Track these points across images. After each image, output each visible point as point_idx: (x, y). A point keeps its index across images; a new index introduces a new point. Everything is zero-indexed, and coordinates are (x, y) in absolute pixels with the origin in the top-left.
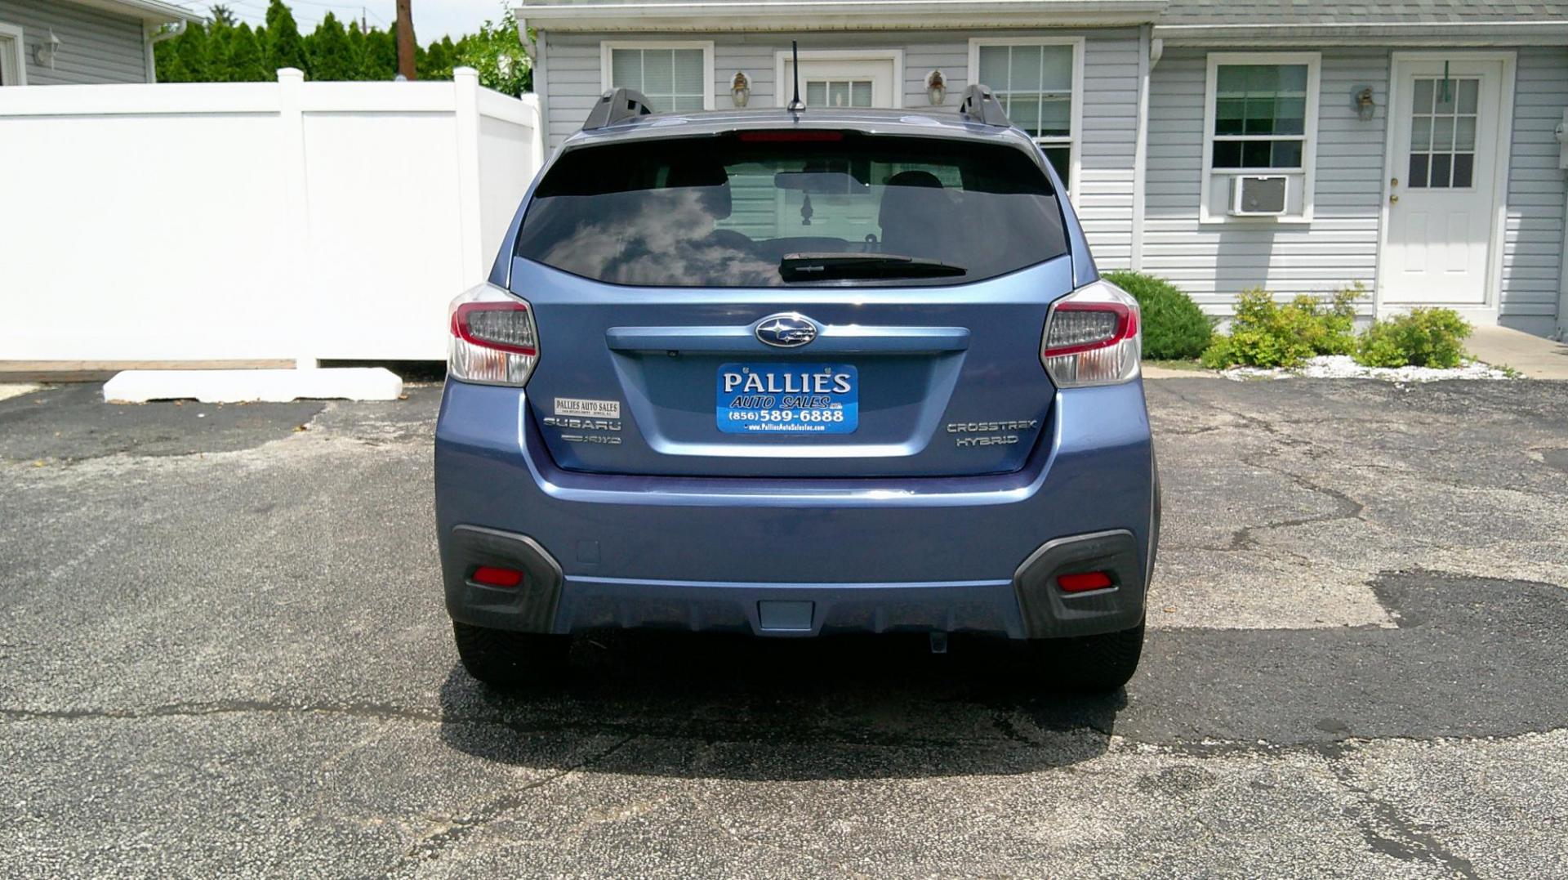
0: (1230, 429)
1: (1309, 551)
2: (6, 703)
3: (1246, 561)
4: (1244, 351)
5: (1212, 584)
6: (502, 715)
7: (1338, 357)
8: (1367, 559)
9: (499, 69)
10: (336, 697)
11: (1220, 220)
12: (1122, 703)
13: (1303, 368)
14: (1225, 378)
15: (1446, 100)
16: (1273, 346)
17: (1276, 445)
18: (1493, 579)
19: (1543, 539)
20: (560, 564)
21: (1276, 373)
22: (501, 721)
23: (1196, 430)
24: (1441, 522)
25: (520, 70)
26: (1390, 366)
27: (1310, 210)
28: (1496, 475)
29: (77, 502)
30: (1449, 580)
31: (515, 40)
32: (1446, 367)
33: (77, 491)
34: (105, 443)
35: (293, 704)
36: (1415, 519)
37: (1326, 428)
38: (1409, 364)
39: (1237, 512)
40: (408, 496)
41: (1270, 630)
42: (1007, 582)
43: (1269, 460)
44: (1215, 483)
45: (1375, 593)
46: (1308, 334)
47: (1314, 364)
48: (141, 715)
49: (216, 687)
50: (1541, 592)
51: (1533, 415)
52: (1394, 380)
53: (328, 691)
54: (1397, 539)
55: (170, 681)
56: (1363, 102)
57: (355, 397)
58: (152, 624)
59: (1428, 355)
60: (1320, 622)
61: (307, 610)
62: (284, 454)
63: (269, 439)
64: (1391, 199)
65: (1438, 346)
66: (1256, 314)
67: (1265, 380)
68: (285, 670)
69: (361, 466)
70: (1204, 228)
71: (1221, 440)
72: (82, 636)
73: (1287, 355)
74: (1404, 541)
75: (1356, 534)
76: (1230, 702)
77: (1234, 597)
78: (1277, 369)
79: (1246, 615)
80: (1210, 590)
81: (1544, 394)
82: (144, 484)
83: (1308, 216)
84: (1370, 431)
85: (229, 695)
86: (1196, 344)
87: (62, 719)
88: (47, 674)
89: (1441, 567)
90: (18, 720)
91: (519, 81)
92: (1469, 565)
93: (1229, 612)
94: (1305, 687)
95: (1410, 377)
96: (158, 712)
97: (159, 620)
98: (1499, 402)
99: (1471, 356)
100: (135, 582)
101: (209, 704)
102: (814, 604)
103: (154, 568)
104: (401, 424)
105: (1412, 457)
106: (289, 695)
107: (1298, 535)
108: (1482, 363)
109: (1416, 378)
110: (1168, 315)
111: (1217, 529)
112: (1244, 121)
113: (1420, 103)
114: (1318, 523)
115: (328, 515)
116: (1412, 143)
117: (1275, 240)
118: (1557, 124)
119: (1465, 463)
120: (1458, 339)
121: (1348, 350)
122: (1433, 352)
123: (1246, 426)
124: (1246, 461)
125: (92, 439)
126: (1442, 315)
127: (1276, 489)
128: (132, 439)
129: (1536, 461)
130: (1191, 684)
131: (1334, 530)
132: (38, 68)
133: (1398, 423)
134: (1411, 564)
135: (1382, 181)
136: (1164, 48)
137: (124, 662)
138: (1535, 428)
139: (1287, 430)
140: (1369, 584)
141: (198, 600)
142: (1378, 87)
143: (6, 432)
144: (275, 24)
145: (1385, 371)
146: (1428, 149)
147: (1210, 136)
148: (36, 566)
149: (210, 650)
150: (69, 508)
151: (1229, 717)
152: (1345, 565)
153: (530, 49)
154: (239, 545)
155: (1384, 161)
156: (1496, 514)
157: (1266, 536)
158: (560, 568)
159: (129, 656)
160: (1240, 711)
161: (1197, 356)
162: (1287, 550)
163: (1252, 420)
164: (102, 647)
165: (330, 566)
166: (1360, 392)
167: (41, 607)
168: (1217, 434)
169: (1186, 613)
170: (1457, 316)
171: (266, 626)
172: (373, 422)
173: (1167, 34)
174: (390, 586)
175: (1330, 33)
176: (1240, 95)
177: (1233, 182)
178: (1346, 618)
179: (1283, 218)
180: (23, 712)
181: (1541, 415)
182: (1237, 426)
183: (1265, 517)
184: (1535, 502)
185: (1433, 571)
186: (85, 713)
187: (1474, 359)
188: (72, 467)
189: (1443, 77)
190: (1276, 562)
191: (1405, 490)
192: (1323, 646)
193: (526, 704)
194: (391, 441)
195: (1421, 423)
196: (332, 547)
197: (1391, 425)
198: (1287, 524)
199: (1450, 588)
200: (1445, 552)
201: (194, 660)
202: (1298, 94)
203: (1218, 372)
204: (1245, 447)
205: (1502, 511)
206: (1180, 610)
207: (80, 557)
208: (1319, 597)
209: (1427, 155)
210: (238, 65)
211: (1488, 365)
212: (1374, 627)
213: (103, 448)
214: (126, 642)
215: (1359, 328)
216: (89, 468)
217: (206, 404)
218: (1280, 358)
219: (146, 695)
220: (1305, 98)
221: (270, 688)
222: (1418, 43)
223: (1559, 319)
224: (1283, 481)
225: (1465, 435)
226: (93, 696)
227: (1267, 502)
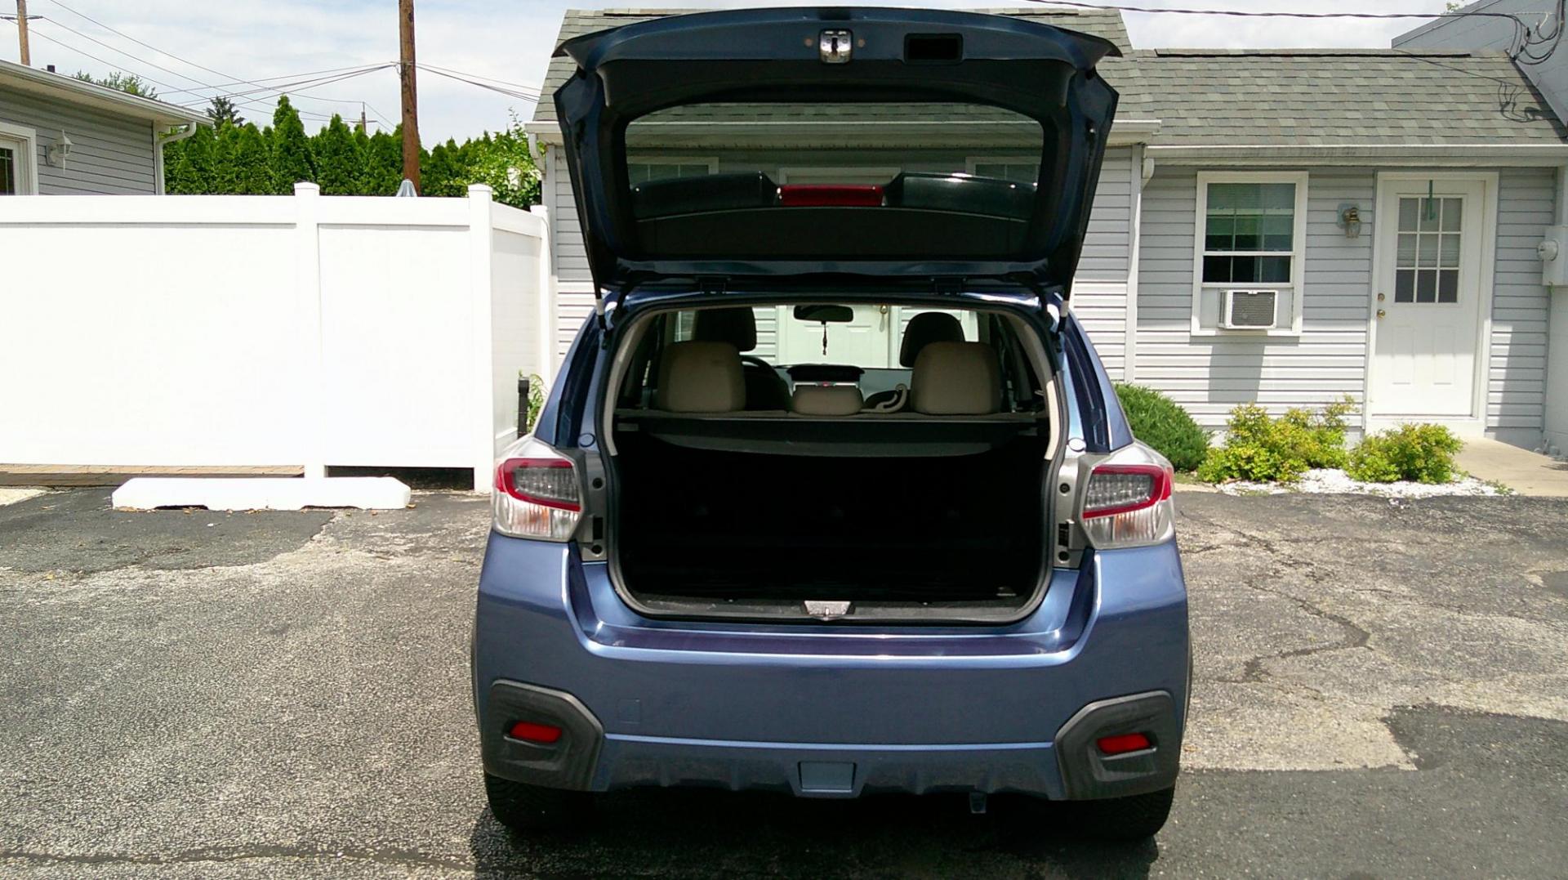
0: (1232, 548)
1: (1322, 684)
2: (28, 847)
3: (1260, 695)
4: (1239, 466)
5: (1228, 720)
6: (531, 863)
7: (1331, 470)
8: (1379, 693)
9: (509, 181)
10: (363, 842)
11: (1212, 332)
12: (1153, 854)
13: (1298, 482)
14: (1221, 493)
15: (1431, 218)
16: (1268, 460)
17: (1279, 566)
18: (1506, 715)
19: (1550, 672)
20: (600, 722)
21: (1271, 488)
22: (529, 870)
23: (1198, 549)
24: (1449, 652)
25: (529, 182)
26: (1383, 482)
27: (1299, 321)
28: (1499, 601)
29: (91, 620)
30: (1462, 716)
31: (525, 152)
32: (1438, 483)
33: (90, 608)
34: (116, 554)
35: (319, 849)
36: (1422, 649)
37: (1325, 548)
38: (1402, 479)
39: (1247, 640)
40: (422, 616)
41: (1291, 772)
42: (1048, 745)
43: (1273, 583)
44: (1222, 608)
45: (1391, 731)
46: (1301, 450)
47: (1308, 479)
48: (166, 861)
49: (241, 829)
50: (1555, 731)
51: (1529, 535)
52: (1388, 496)
53: (354, 835)
54: (1406, 671)
55: (194, 822)
56: (1350, 219)
57: (364, 506)
58: (173, 757)
59: (1420, 470)
60: (1339, 762)
61: (328, 743)
62: (295, 569)
63: (280, 551)
64: (1378, 313)
65: (1429, 462)
66: (1250, 428)
67: (1260, 496)
68: (309, 812)
69: (374, 582)
70: (1196, 340)
71: (1224, 561)
72: (103, 771)
73: (1283, 470)
74: (1415, 673)
75: (1366, 665)
76: (1259, 852)
77: (1252, 735)
78: (1273, 483)
79: (1266, 755)
80: (1228, 727)
81: (1537, 512)
82: (158, 601)
83: (1298, 328)
84: (1369, 551)
85: (255, 838)
86: (1192, 458)
87: (87, 865)
88: (69, 813)
89: (1453, 702)
90: (42, 866)
91: (528, 192)
92: (1481, 700)
93: (1248, 752)
94: (1332, 836)
95: (1404, 493)
96: (184, 857)
97: (180, 754)
98: (1496, 522)
99: (1463, 471)
100: (154, 711)
101: (235, 849)
102: (855, 765)
103: (171, 695)
104: (411, 536)
105: (1413, 581)
106: (315, 839)
107: (1308, 666)
108: (1473, 477)
109: (1409, 494)
110: (1163, 428)
111: (1229, 658)
112: (1234, 237)
113: (1406, 220)
114: (1327, 653)
115: (343, 637)
116: (1398, 259)
117: (1265, 353)
118: (1539, 243)
119: (1465, 587)
120: (1449, 454)
121: (1341, 464)
122: (1425, 468)
123: (1246, 545)
124: (1250, 583)
125: (101, 550)
126: (1433, 432)
127: (1282, 615)
128: (142, 550)
129: (1535, 585)
130: (1219, 833)
131: (1343, 661)
132: (50, 168)
133: (1396, 543)
134: (1422, 699)
135: (1369, 296)
136: (1155, 166)
137: (147, 801)
138: (1531, 549)
139: (1287, 550)
140: (1383, 720)
141: (217, 732)
142: (1364, 206)
143: (15, 541)
144: (282, 125)
145: (1379, 486)
146: (1414, 266)
147: (1200, 252)
148: (53, 692)
149: (233, 788)
150: (83, 628)
151: (1259, 870)
152: (1357, 699)
153: (540, 163)
154: (256, 671)
155: (1371, 277)
156: (1502, 643)
157: (1277, 666)
158: (600, 726)
159: (151, 795)
160: (1270, 862)
161: (1192, 469)
162: (1300, 681)
163: (1252, 538)
164: (123, 784)
165: (348, 694)
166: (1356, 509)
167: (60, 738)
168: (1220, 554)
169: (1206, 752)
170: (1448, 432)
171: (288, 762)
172: (382, 534)
173: (1157, 154)
174: (410, 717)
175: (1317, 153)
176: (1230, 212)
177: (1223, 297)
178: (1364, 758)
179: (1272, 331)
180: (46, 856)
181: (1536, 535)
182: (1238, 545)
183: (1275, 646)
184: (1539, 631)
185: (1445, 706)
186: (109, 858)
187: (1465, 474)
188: (83, 581)
189: (1428, 196)
190: (1290, 695)
191: (1409, 617)
192: (1345, 790)
193: (553, 852)
194: (401, 554)
195: (1419, 543)
196: (350, 674)
197: (1390, 545)
198: (1297, 653)
199: (1464, 725)
200: (1455, 685)
201: (218, 799)
202: (1286, 212)
203: (1214, 486)
204: (1248, 568)
205: (1508, 639)
206: (1200, 749)
207: (96, 682)
208: (1336, 735)
209: (1414, 271)
210: (244, 165)
211: (1480, 480)
212: (1392, 768)
213: (113, 560)
214: (148, 779)
215: (1351, 441)
216: (101, 583)
217: (214, 512)
218: (1275, 473)
219: (171, 838)
220: (1293, 216)
221: (296, 831)
222: (1403, 164)
223: (1545, 432)
224: (1289, 606)
225: (1463, 556)
226: (117, 838)
227: (1275, 629)
